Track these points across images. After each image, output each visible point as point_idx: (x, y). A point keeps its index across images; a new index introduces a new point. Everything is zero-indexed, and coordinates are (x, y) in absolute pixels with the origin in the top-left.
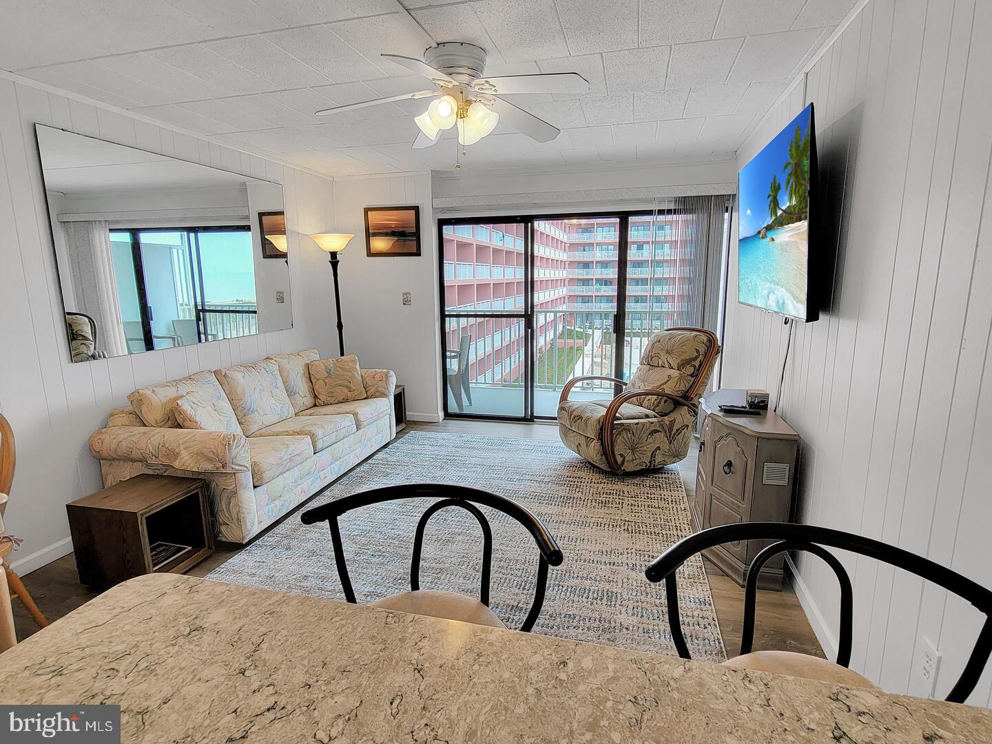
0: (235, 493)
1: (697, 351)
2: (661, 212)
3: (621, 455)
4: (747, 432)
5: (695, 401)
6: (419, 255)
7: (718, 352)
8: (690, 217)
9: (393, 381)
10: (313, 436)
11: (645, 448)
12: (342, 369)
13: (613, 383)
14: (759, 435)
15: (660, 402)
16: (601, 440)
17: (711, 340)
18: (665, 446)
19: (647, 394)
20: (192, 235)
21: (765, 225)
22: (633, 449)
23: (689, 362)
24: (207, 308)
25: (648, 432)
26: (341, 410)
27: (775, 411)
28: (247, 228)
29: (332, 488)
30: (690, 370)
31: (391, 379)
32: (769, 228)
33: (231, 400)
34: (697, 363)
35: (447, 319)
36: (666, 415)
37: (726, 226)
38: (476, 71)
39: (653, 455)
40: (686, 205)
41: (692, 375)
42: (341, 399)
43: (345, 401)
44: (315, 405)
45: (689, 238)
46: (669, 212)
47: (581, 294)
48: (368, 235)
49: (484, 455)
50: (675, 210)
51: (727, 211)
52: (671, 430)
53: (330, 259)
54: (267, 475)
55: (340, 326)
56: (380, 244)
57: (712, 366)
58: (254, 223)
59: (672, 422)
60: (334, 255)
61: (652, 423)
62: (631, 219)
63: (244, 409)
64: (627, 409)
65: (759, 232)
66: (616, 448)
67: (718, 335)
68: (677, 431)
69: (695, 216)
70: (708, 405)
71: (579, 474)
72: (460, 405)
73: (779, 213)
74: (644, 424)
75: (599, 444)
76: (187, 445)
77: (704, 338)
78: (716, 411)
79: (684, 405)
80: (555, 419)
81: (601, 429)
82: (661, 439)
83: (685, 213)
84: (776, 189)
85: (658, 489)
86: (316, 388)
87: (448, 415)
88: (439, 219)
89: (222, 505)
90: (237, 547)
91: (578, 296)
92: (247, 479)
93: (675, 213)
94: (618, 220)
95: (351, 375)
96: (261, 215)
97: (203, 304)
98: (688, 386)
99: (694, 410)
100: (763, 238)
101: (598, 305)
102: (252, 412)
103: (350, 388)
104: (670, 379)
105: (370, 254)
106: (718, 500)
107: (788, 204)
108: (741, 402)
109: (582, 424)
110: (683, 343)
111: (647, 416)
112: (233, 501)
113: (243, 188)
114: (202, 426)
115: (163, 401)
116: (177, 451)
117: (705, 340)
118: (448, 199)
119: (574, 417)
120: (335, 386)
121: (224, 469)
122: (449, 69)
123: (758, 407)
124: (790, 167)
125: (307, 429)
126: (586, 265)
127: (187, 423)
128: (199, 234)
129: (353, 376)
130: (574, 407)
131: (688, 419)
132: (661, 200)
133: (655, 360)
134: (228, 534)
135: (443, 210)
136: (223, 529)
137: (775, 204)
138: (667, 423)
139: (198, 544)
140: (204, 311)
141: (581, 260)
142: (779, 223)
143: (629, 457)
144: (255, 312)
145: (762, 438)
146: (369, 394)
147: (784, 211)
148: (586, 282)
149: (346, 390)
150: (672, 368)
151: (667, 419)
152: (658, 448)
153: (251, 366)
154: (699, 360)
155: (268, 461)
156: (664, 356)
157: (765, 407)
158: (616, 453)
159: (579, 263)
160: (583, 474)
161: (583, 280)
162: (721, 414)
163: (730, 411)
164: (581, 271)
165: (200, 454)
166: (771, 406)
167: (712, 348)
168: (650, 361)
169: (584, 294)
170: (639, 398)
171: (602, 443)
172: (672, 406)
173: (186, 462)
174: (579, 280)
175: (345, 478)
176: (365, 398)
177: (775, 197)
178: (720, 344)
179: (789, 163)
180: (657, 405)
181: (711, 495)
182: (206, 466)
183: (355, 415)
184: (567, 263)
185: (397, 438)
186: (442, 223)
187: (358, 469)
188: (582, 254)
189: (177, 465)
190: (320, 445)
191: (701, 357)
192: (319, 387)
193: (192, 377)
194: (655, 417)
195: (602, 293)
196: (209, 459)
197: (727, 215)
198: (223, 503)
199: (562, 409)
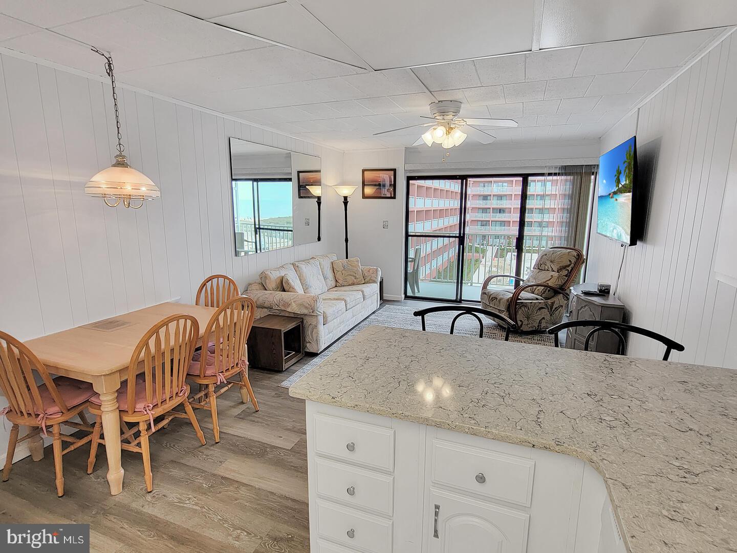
0: (316, 326)
1: (570, 261)
2: (550, 174)
3: (521, 321)
4: (596, 303)
5: (567, 291)
6: (395, 198)
7: (583, 262)
8: (569, 178)
9: (380, 273)
10: (345, 301)
11: (535, 318)
12: (351, 265)
13: (514, 279)
14: (602, 305)
15: (545, 291)
16: (509, 311)
17: (579, 256)
18: (548, 317)
19: (538, 285)
20: (255, 183)
21: (613, 191)
22: (528, 318)
23: (565, 267)
24: (261, 227)
25: (538, 308)
26: (352, 289)
27: (614, 295)
28: (290, 180)
29: (352, 331)
30: (565, 272)
31: (378, 272)
32: (615, 193)
33: (300, 280)
34: (570, 269)
35: (410, 238)
36: (549, 299)
37: (592, 184)
38: (456, 112)
39: (540, 322)
40: (566, 170)
41: (566, 276)
42: (350, 283)
43: (353, 284)
44: (336, 286)
45: (567, 193)
46: (555, 174)
47: (481, 219)
48: (364, 185)
49: (434, 319)
50: (559, 173)
51: (593, 174)
52: (551, 308)
53: (343, 200)
54: (329, 319)
55: (347, 240)
56: (369, 191)
57: (579, 271)
58: (294, 177)
59: (553, 303)
60: (346, 198)
61: (540, 303)
62: (530, 178)
63: (306, 285)
64: (524, 295)
65: (610, 194)
66: (518, 316)
67: (584, 253)
68: (555, 308)
69: (572, 177)
70: (575, 291)
71: (494, 332)
72: (413, 291)
73: (620, 186)
74: (535, 303)
75: (508, 313)
76: (295, 300)
77: (575, 254)
78: (580, 293)
79: (560, 293)
80: (480, 302)
81: (509, 305)
82: (545, 312)
83: (566, 175)
84: (619, 173)
85: (543, 341)
86: (337, 276)
87: (407, 297)
88: (407, 177)
89: (308, 332)
90: (314, 355)
91: (478, 221)
92: (321, 319)
93: (559, 175)
94: (521, 179)
95: (356, 269)
96: (299, 172)
97: (259, 225)
98: (563, 282)
99: (567, 297)
100: (611, 198)
101: (493, 228)
102: (310, 287)
103: (356, 277)
104: (552, 277)
105: (364, 197)
106: (579, 341)
107: (624, 183)
108: (595, 289)
109: (497, 302)
110: (561, 257)
111: (537, 299)
112: (315, 330)
113: (289, 156)
114: (298, 291)
115: (275, 278)
116: (290, 303)
117: (575, 255)
118: (414, 165)
119: (492, 298)
120: (348, 275)
121: (313, 314)
122: (443, 113)
123: (604, 292)
124: (626, 163)
125: (342, 297)
126: (485, 197)
127: (291, 289)
128: (259, 183)
129: (357, 270)
130: (492, 293)
131: (563, 302)
132: (550, 167)
133: (543, 267)
134: (311, 348)
135: (410, 171)
136: (308, 345)
137: (618, 181)
138: (550, 303)
139: (298, 351)
140: (260, 228)
141: (482, 193)
142: (620, 191)
143: (525, 322)
144: (292, 231)
145: (603, 307)
146: (367, 281)
147: (623, 186)
148: (485, 210)
149: (353, 278)
150: (554, 271)
151: (549, 301)
152: (544, 318)
153: (306, 261)
154: (571, 266)
155: (329, 311)
156: (548, 264)
157: (608, 292)
158: (518, 319)
159: (480, 196)
160: (496, 332)
161: (483, 209)
162: (582, 295)
163: (587, 294)
164: (481, 202)
165: (301, 305)
166: (611, 292)
167: (580, 260)
168: (540, 267)
169: (483, 219)
170: (531, 288)
171: (509, 313)
172: (553, 294)
173: (294, 308)
174: (479, 208)
175: (357, 327)
176: (364, 284)
177: (618, 177)
178: (585, 258)
179: (626, 161)
180: (544, 293)
181: (575, 339)
182: (305, 311)
183: (363, 292)
184: (470, 196)
185: (379, 309)
186: (409, 179)
187: (362, 324)
188: (482, 189)
189: (289, 310)
190: (348, 307)
191: (572, 265)
192: (338, 275)
193: (284, 266)
194: (542, 300)
195: (497, 219)
196: (306, 308)
197: (593, 177)
198: (309, 331)
199: (484, 293)
